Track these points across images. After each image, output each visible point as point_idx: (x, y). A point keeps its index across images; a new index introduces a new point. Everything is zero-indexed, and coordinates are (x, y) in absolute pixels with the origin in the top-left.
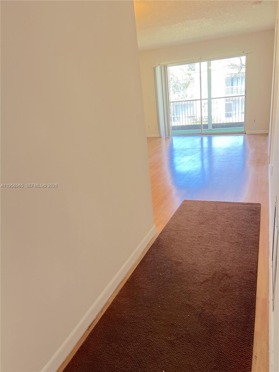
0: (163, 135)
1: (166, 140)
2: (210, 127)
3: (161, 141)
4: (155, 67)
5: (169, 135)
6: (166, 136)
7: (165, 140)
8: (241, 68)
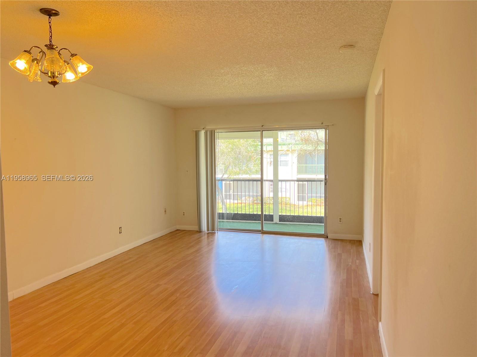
0: (204, 227)
1: (208, 237)
2: (276, 219)
3: (200, 238)
4: (199, 131)
5: (213, 229)
6: (208, 230)
7: (206, 236)
8: (318, 144)
